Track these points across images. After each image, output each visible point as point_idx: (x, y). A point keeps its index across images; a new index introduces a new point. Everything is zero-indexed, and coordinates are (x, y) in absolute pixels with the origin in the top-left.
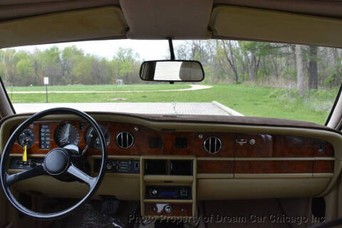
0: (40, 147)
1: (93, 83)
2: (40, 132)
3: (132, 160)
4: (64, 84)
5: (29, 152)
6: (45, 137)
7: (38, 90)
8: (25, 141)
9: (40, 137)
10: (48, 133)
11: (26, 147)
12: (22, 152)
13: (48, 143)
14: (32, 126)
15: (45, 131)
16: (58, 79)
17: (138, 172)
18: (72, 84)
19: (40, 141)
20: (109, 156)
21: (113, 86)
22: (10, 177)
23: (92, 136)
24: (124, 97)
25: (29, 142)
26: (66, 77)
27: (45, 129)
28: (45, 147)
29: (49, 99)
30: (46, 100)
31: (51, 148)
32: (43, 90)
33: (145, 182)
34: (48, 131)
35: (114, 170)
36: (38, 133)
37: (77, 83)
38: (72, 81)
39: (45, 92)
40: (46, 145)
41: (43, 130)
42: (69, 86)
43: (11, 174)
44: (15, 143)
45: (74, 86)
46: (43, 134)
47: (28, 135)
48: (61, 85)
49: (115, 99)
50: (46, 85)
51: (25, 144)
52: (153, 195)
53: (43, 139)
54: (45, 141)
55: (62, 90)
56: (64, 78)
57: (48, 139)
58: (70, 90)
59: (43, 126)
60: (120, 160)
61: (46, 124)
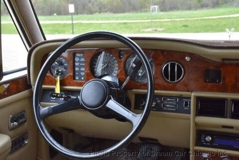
0: (74, 79)
1: (123, 11)
2: (74, 61)
3: (181, 97)
4: (91, 12)
5: (62, 84)
6: (80, 67)
7: (62, 20)
8: (58, 71)
9: (74, 66)
10: (82, 62)
11: (58, 78)
12: (55, 84)
13: (83, 74)
14: (65, 54)
15: (80, 60)
16: (84, 7)
17: (189, 112)
18: (100, 12)
19: (74, 71)
20: (156, 91)
21: (148, 14)
22: (44, 110)
23: (134, 65)
24: (161, 27)
25: (62, 72)
26: (93, 5)
27: (80, 58)
28: (80, 79)
29: (74, 30)
30: (71, 31)
31: (87, 79)
32: (68, 20)
33: (196, 124)
34: (83, 60)
35: (159, 108)
36: (71, 62)
37: (106, 12)
38: (100, 8)
39: (70, 22)
40: (80, 77)
41: (77, 59)
42: (97, 15)
43: (44, 107)
44: (48, 74)
45: (103, 15)
46: (77, 64)
47: (61, 64)
48: (87, 14)
49: (150, 30)
50: (72, 14)
51: (57, 74)
52: (206, 142)
53: (77, 69)
54: (80, 71)
55: (88, 20)
56: (90, 5)
57: (83, 69)
58: (97, 20)
59: (78, 55)
60: (166, 97)
61: (81, 52)
